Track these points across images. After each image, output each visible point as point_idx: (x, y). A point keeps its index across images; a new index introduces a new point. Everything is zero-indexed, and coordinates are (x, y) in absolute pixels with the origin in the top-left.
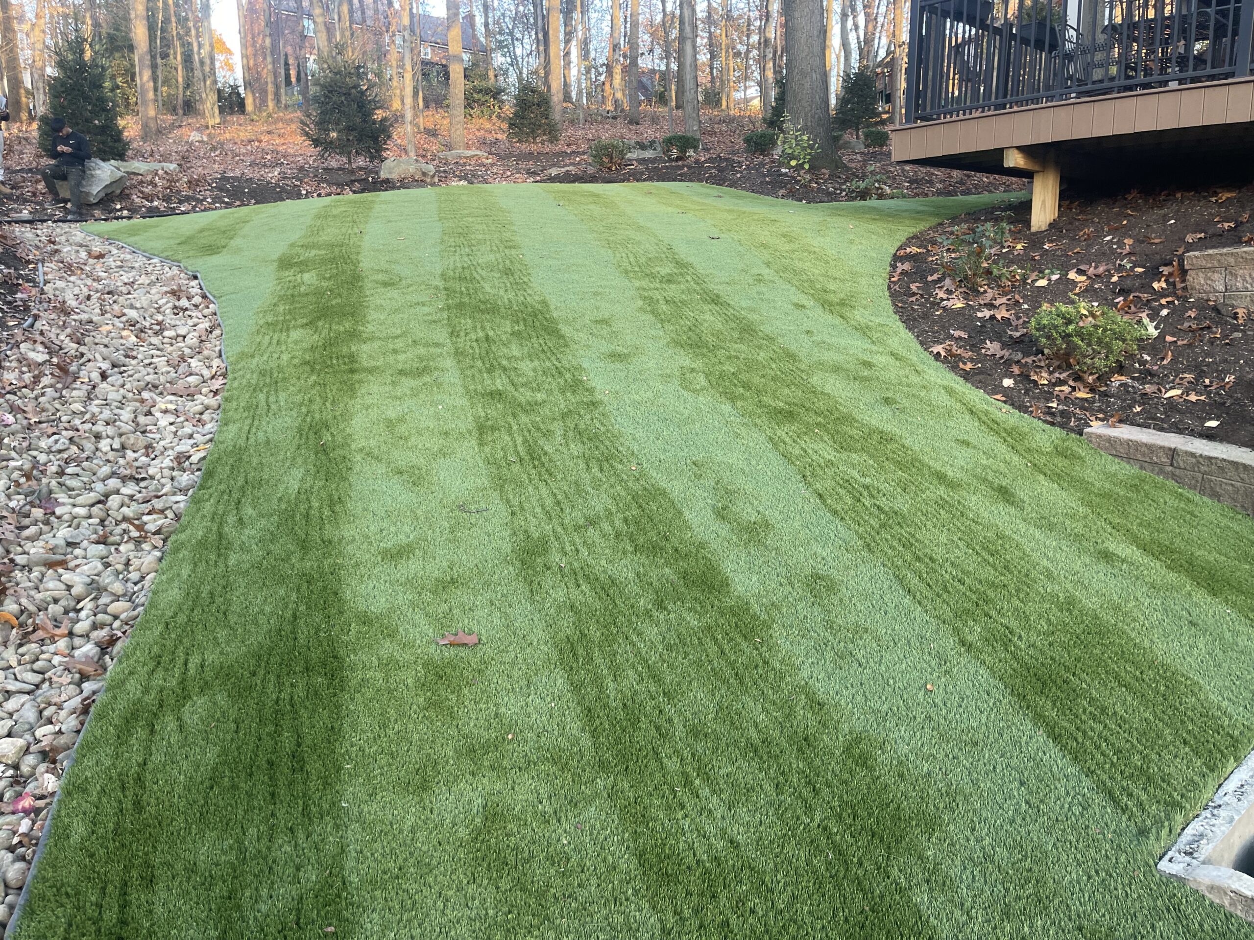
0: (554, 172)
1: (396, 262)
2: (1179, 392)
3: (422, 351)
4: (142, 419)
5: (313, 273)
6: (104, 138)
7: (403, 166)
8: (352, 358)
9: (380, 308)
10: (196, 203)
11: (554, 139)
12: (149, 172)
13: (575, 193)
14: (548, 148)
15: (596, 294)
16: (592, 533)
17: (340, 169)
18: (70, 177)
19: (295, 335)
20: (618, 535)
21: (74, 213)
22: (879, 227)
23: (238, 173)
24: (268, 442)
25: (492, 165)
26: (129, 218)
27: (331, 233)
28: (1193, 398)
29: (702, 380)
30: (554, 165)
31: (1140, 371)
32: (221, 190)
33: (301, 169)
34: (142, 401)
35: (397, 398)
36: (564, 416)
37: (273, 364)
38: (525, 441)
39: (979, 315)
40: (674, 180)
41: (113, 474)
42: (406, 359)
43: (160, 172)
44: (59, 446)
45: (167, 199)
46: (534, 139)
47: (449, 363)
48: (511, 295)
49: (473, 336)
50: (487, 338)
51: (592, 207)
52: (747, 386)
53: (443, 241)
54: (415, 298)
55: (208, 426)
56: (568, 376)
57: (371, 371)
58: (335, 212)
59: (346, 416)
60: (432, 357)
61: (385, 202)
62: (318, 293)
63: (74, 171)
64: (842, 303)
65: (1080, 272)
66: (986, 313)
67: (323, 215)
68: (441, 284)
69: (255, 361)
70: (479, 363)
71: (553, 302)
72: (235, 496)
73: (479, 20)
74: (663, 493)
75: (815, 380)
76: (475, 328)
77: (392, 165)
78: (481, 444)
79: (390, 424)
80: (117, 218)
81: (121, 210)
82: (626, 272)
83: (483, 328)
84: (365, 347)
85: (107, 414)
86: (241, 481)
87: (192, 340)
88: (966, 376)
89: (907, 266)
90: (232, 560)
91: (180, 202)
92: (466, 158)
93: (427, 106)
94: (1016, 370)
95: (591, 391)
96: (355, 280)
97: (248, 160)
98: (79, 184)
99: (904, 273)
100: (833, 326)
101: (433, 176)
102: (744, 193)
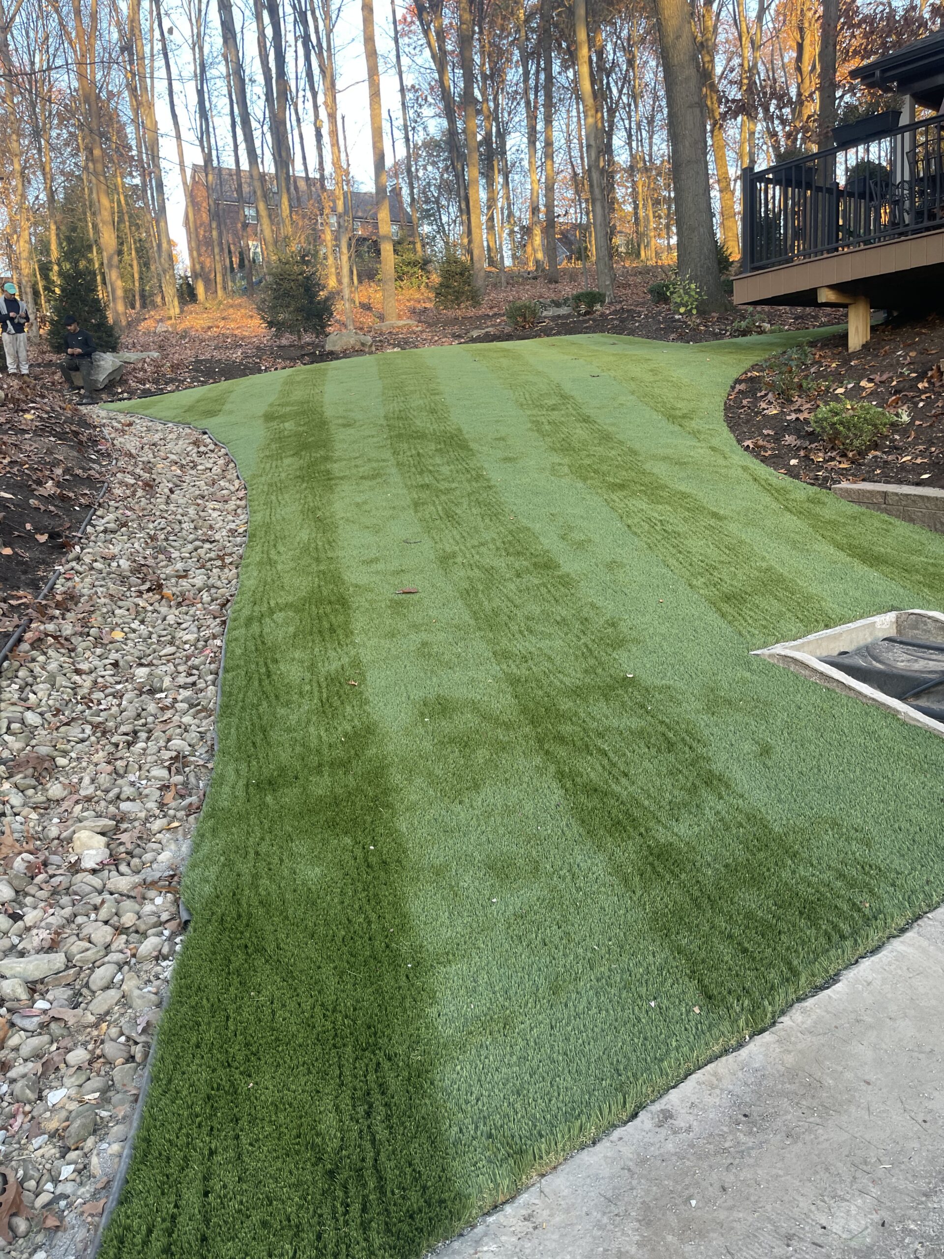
0: (475, 334)
1: (350, 410)
2: (909, 458)
3: (375, 465)
4: (202, 514)
5: (292, 422)
6: (99, 334)
7: (345, 339)
8: (328, 472)
9: (343, 441)
10: (179, 384)
11: (476, 304)
12: (139, 360)
13: (490, 350)
14: (472, 312)
15: (497, 421)
16: (483, 549)
17: (291, 346)
18: (82, 368)
19: (287, 461)
20: (498, 549)
21: (87, 397)
22: (730, 359)
23: (208, 357)
24: (284, 519)
25: (422, 332)
26: (130, 399)
27: (298, 394)
28: (919, 461)
29: (566, 469)
30: (476, 328)
31: (889, 447)
32: (197, 371)
33: (258, 348)
34: (198, 505)
35: (360, 492)
36: (469, 495)
37: (276, 479)
38: (444, 508)
39: (788, 418)
40: (580, 333)
41: (197, 539)
42: (364, 470)
43: (148, 360)
44: (161, 526)
45: (156, 382)
46: (459, 305)
47: (394, 470)
48: (435, 426)
49: (409, 454)
50: (419, 454)
51: (501, 360)
52: (596, 472)
53: (383, 394)
54: (367, 433)
55: (242, 517)
56: (473, 473)
57: (342, 478)
58: (298, 379)
59: (330, 503)
60: (382, 468)
61: (336, 369)
62: (298, 435)
63: (85, 362)
64: (684, 417)
65: (870, 380)
66: (793, 416)
67: (289, 382)
68: (385, 423)
69: (263, 479)
70: (413, 469)
71: (465, 429)
72: (272, 543)
73: (405, 191)
74: (528, 529)
75: (647, 466)
76: (410, 449)
77: (336, 338)
78: (416, 512)
79: (358, 505)
80: (120, 400)
81: (122, 393)
82: (522, 405)
83: (415, 448)
84: (335, 465)
85: (180, 511)
86: (273, 537)
87: (216, 470)
88: (764, 460)
89: (742, 387)
90: (279, 567)
91: (167, 384)
92: (398, 327)
93: (360, 281)
94: (802, 453)
95: (488, 480)
96: (323, 424)
97: (213, 344)
98: (89, 374)
99: (740, 392)
100: (672, 433)
101: (371, 346)
102: (640, 339)
